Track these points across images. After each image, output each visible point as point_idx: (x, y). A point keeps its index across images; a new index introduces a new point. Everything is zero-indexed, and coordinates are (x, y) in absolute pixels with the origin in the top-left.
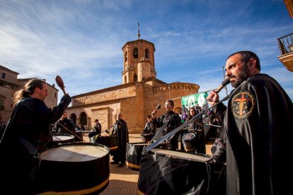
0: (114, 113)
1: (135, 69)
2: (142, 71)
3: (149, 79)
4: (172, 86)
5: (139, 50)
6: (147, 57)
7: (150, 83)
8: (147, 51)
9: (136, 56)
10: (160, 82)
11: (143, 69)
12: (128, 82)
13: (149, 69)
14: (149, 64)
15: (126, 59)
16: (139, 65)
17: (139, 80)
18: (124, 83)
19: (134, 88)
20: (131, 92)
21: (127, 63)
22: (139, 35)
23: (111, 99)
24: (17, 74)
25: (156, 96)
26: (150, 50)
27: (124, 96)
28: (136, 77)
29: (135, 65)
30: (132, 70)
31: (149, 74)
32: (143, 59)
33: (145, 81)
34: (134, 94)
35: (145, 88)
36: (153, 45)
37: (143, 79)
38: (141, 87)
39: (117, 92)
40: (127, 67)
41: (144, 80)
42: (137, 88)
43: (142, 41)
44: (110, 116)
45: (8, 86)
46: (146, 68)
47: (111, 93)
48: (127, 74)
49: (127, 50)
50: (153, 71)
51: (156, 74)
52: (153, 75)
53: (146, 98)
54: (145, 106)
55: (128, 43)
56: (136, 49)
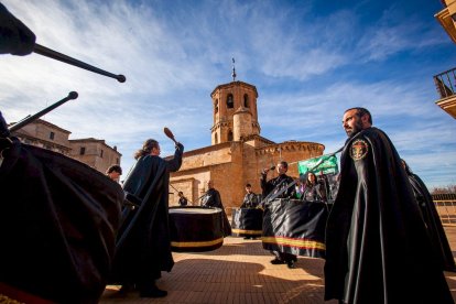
0: (201, 186)
1: (230, 123)
2: (240, 126)
3: (251, 137)
4: (284, 148)
5: (235, 99)
6: (246, 106)
7: (252, 143)
8: (246, 97)
9: (230, 105)
10: (267, 141)
11: (242, 124)
12: (219, 142)
13: (250, 123)
14: (250, 116)
15: (217, 109)
16: (236, 118)
17: (236, 138)
18: (213, 143)
19: (229, 150)
20: (224, 156)
21: (218, 115)
22: (234, 76)
23: (195, 166)
24: (69, 133)
25: (261, 161)
26: (251, 96)
27: (215, 162)
28: (231, 134)
29: (230, 118)
30: (226, 124)
31: (249, 130)
32: (240, 109)
33: (245, 141)
34: (230, 160)
35: (245, 151)
36: (254, 88)
38: (238, 149)
39: (204, 156)
40: (217, 121)
41: (243, 138)
42: (233, 150)
43: (239, 83)
44: (194, 189)
46: (245, 121)
47: (196, 157)
48: (218, 131)
49: (217, 96)
50: (256, 126)
51: (259, 130)
52: (256, 131)
53: (245, 164)
54: (245, 176)
55: (220, 87)
56: (230, 96)
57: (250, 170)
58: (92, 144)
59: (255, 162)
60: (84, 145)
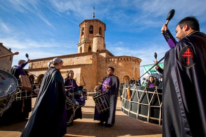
1: (91, 43)
3: (103, 51)
4: (123, 59)
5: (94, 28)
6: (100, 33)
7: (104, 55)
8: (100, 29)
9: (91, 32)
12: (83, 52)
13: (103, 43)
14: (103, 39)
15: (83, 33)
16: (95, 40)
17: (94, 50)
18: (79, 52)
19: (91, 57)
20: (88, 60)
21: (83, 36)
22: (94, 17)
23: (69, 64)
26: (103, 29)
27: (81, 63)
28: (90, 48)
29: (90, 39)
30: (88, 43)
31: (102, 48)
32: (98, 34)
33: (100, 53)
34: (91, 62)
35: (99, 58)
36: (105, 25)
37: (97, 51)
38: (96, 57)
40: (83, 40)
41: (99, 51)
42: (93, 57)
43: (97, 21)
46: (100, 42)
47: (69, 59)
48: (83, 46)
53: (99, 66)
54: (98, 73)
56: (91, 27)
57: (102, 70)
59: (105, 65)
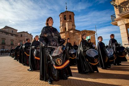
2: (68, 26)
3: (71, 30)
4: (81, 33)
6: (70, 19)
7: (72, 31)
8: (70, 16)
9: (65, 19)
10: (77, 30)
12: (62, 31)
15: (61, 20)
16: (67, 23)
17: (67, 30)
19: (64, 34)
20: (63, 36)
21: (61, 22)
22: (67, 9)
24: (17, 30)
25: (74, 37)
26: (72, 15)
28: (65, 28)
29: (65, 23)
30: (64, 25)
31: (71, 27)
32: (68, 20)
33: (70, 31)
35: (70, 34)
38: (68, 33)
40: (61, 24)
41: (69, 30)
42: (66, 34)
43: (67, 12)
45: (14, 36)
46: (70, 24)
48: (62, 28)
49: (61, 16)
50: (74, 25)
53: (70, 38)
55: (62, 13)
56: (65, 16)
58: (24, 33)
59: (73, 37)
60: (22, 34)
